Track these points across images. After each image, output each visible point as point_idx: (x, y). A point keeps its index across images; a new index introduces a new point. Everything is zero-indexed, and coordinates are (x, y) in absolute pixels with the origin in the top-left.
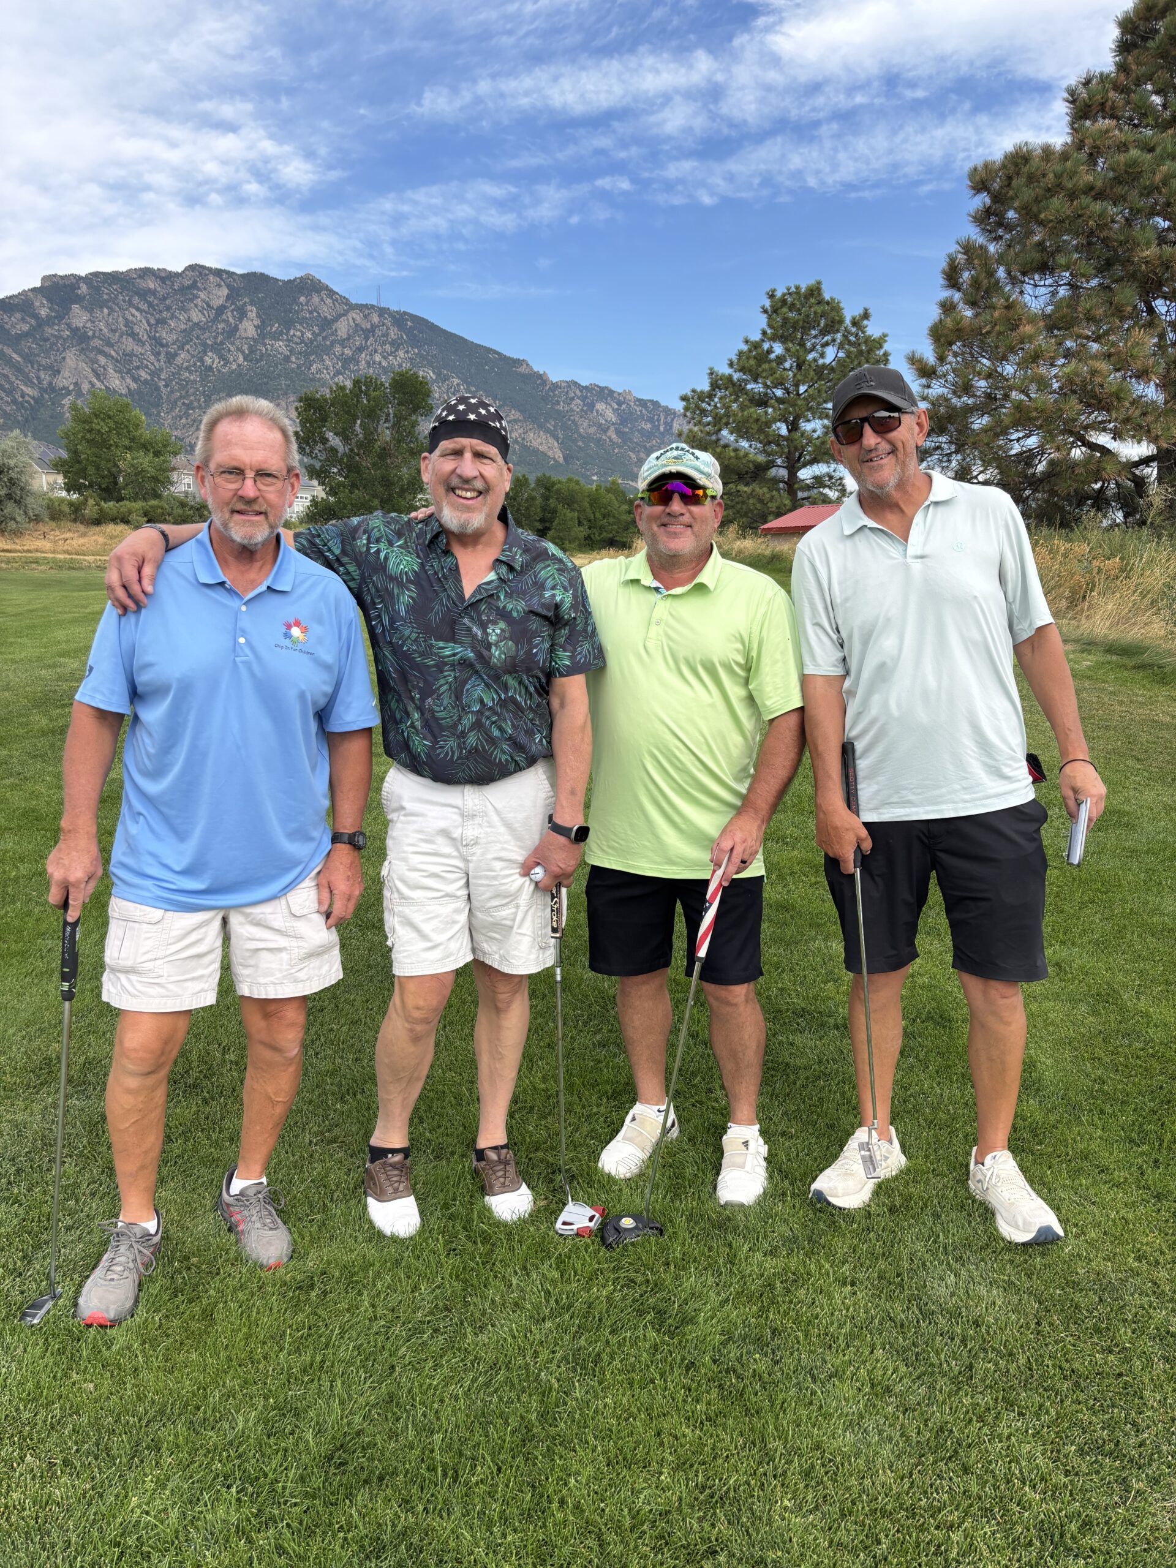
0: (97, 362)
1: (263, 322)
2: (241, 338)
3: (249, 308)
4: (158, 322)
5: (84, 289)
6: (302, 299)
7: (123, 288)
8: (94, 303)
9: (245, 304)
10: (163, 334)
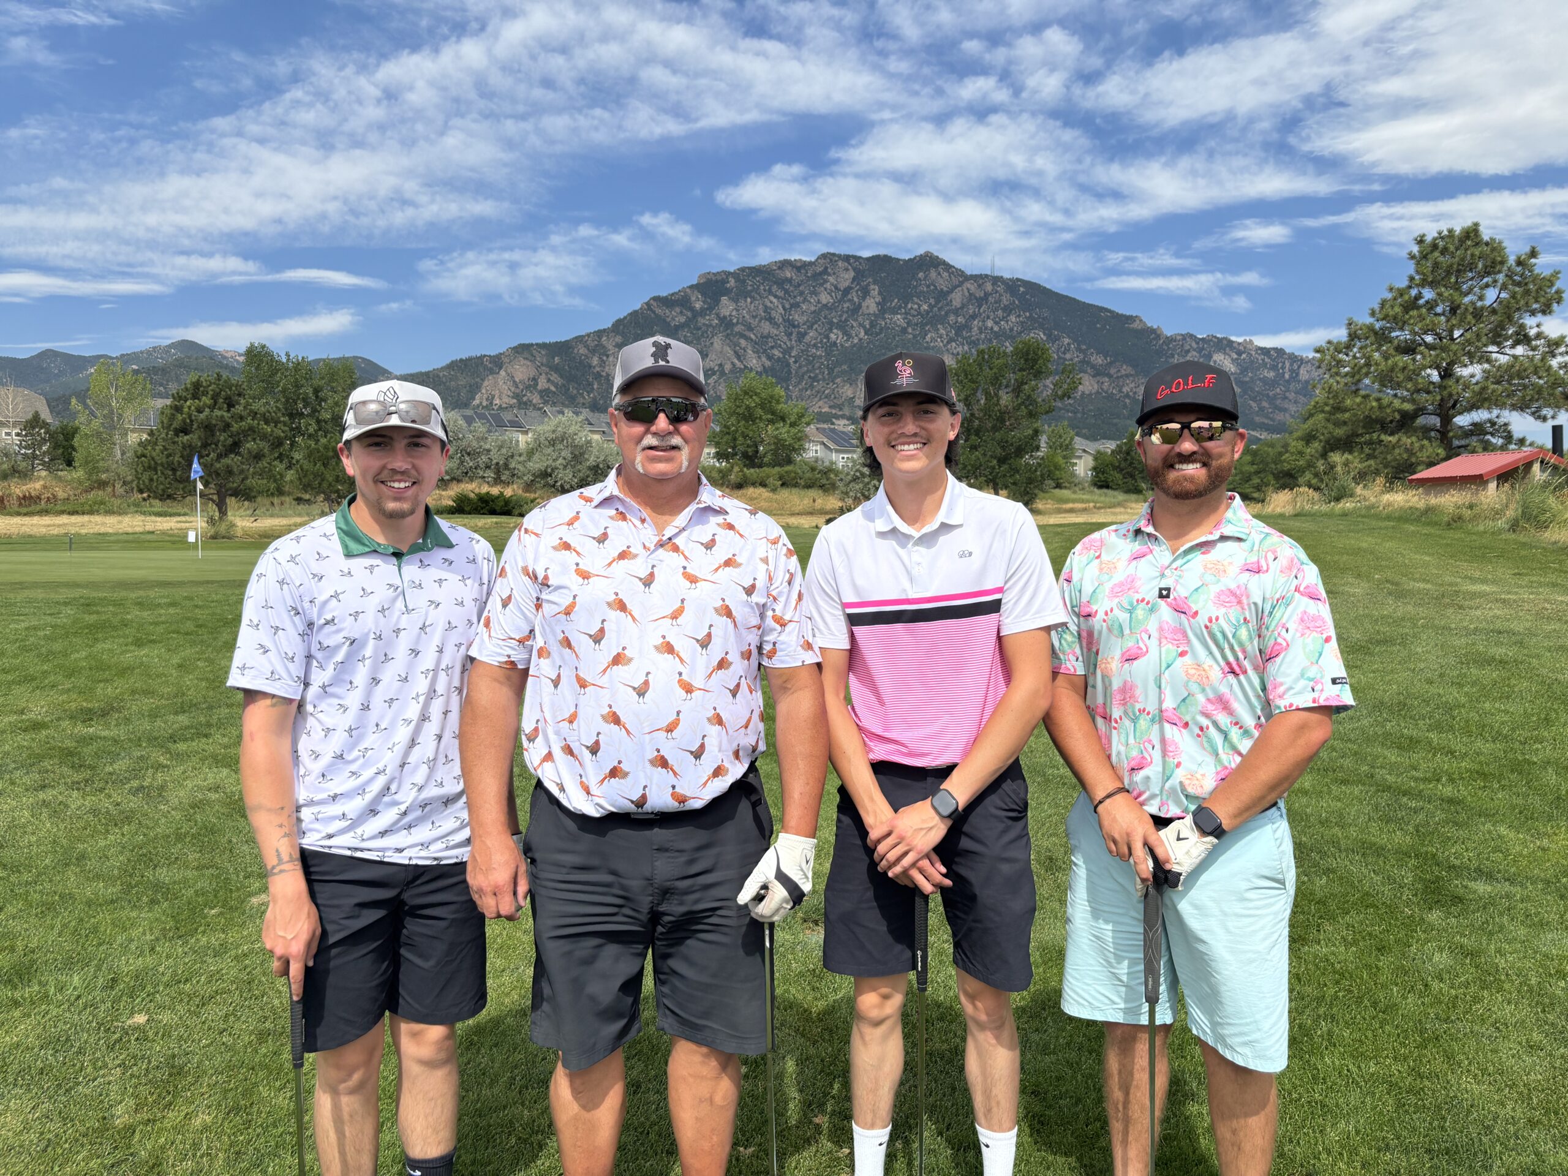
0: (739, 345)
1: (884, 299)
2: (864, 315)
3: (872, 287)
4: (792, 306)
5: (732, 282)
6: (921, 275)
7: (764, 279)
8: (740, 294)
9: (868, 285)
10: (797, 317)
